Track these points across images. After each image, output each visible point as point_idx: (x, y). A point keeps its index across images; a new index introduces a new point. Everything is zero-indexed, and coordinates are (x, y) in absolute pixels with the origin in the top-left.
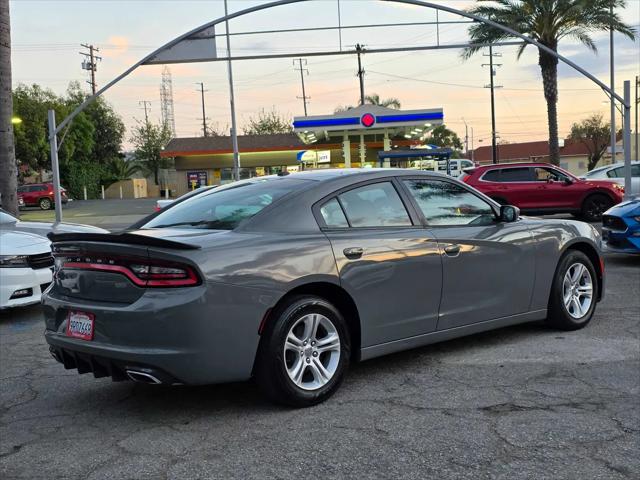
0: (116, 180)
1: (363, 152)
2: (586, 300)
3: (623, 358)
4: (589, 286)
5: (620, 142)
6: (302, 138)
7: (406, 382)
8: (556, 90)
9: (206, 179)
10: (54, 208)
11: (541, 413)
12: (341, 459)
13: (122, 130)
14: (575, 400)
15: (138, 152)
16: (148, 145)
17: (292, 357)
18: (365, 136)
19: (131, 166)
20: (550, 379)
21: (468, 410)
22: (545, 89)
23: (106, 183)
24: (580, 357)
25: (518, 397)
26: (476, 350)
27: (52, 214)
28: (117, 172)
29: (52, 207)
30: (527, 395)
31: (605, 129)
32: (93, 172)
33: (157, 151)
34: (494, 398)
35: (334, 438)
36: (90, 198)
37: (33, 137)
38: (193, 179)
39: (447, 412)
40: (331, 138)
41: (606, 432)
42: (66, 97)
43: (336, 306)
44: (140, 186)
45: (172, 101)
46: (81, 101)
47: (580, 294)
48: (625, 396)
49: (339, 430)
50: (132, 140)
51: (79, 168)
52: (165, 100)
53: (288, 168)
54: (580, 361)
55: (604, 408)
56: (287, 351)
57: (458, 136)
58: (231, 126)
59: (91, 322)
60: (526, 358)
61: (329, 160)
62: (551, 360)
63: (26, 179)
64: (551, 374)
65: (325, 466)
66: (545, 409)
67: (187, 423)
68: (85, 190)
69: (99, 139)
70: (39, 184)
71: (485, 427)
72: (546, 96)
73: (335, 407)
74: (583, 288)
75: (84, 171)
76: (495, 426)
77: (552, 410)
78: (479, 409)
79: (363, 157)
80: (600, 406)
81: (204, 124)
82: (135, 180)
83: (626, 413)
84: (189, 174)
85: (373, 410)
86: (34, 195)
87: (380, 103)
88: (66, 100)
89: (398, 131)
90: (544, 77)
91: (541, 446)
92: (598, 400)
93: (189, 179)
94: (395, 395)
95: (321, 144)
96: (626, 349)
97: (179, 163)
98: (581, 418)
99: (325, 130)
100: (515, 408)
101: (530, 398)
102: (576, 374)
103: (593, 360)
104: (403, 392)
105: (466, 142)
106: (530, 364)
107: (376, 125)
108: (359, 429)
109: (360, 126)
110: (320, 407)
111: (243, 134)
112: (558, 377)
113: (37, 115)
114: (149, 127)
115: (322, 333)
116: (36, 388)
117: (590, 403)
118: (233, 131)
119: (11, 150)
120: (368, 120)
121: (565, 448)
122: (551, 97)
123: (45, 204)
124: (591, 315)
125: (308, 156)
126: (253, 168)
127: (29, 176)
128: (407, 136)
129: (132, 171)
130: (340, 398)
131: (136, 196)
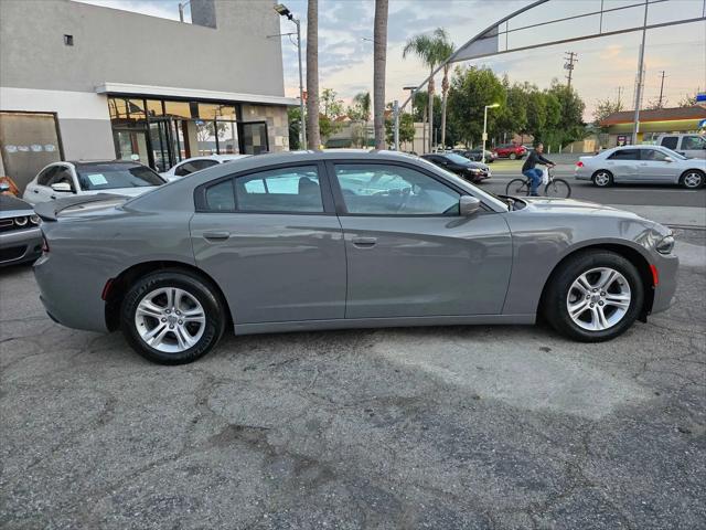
0: (572, 141)
9: (631, 140)
15: (596, 122)
19: (588, 131)
23: (565, 143)
28: (575, 136)
38: (622, 140)
44: (589, 145)
46: (558, 90)
68: (549, 147)
75: (551, 135)
82: (587, 141)
84: (619, 137)
86: (507, 151)
93: (619, 140)
129: (587, 135)
131: (585, 151)
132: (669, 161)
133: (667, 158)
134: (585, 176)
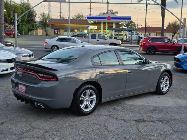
0: (33, 30)
1: (107, 27)
2: (167, 86)
3: (175, 105)
4: (168, 83)
5: (182, 29)
6: (89, 22)
7: (114, 109)
8: (165, 14)
9: (60, 32)
10: (15, 37)
11: (151, 123)
12: (94, 135)
13: (36, 14)
14: (161, 119)
15: (40, 21)
16: (43, 20)
17: (82, 102)
18: (108, 22)
19: (38, 25)
20: (155, 111)
21: (131, 121)
22: (162, 13)
23: (30, 30)
24: (164, 104)
25: (145, 117)
26: (134, 100)
27: (14, 39)
28: (34, 27)
29: (14, 37)
30: (148, 116)
31: (178, 25)
32: (27, 27)
33: (46, 21)
34: (138, 117)
35: (92, 127)
36: (25, 34)
37: (9, 15)
38: (56, 31)
39: (125, 121)
40: (98, 22)
41: (169, 131)
42: (20, 3)
43: (96, 88)
44: (40, 32)
45: (51, 6)
46: (24, 5)
47: (165, 84)
48: (175, 119)
49: (94, 125)
50: (38, 18)
51: (22, 25)
52: (49, 6)
53: (84, 30)
54: (164, 106)
55: (169, 123)
56: (81, 100)
57: (135, 24)
58: (68, 16)
59: (25, 88)
60: (149, 103)
61: (96, 29)
62: (155, 105)
63: (6, 27)
64: (155, 109)
65: (89, 137)
66: (152, 122)
67: (51, 119)
68: (24, 32)
69: (29, 17)
70: (10, 29)
71: (135, 127)
72: (162, 15)
73: (93, 116)
74: (166, 83)
75: (24, 26)
76: (138, 126)
77: (154, 122)
78: (134, 120)
79: (107, 28)
80: (168, 122)
81: (60, 14)
82: (39, 30)
83: (175, 125)
84: (55, 30)
85: (104, 118)
86: (9, 33)
87: (113, 12)
88: (19, 4)
89: (118, 22)
90: (162, 10)
91: (150, 135)
92: (167, 120)
93: (55, 31)
94: (110, 114)
95: (95, 24)
96: (177, 103)
97: (52, 26)
98: (162, 126)
99: (96, 20)
100: (144, 121)
101: (148, 117)
102: (162, 110)
103: (167, 106)
104: (113, 113)
105: (137, 25)
106: (149, 106)
107: (111, 20)
108: (100, 125)
109: (107, 20)
110: (89, 116)
111: (71, 19)
112: (157, 111)
113: (11, 9)
114: (44, 14)
115: (91, 95)
116: (8, 102)
117: (165, 121)
118: (69, 17)
119: (3, 24)
120: (109, 18)
121: (157, 136)
122: (163, 16)
123: (12, 36)
124: (168, 91)
125: (91, 27)
126: (74, 29)
127: (7, 26)
128: (120, 23)
129: (38, 27)
130: (95, 113)
131: (39, 35)
132: (77, 43)
133: (76, 42)
134: (48, 47)
